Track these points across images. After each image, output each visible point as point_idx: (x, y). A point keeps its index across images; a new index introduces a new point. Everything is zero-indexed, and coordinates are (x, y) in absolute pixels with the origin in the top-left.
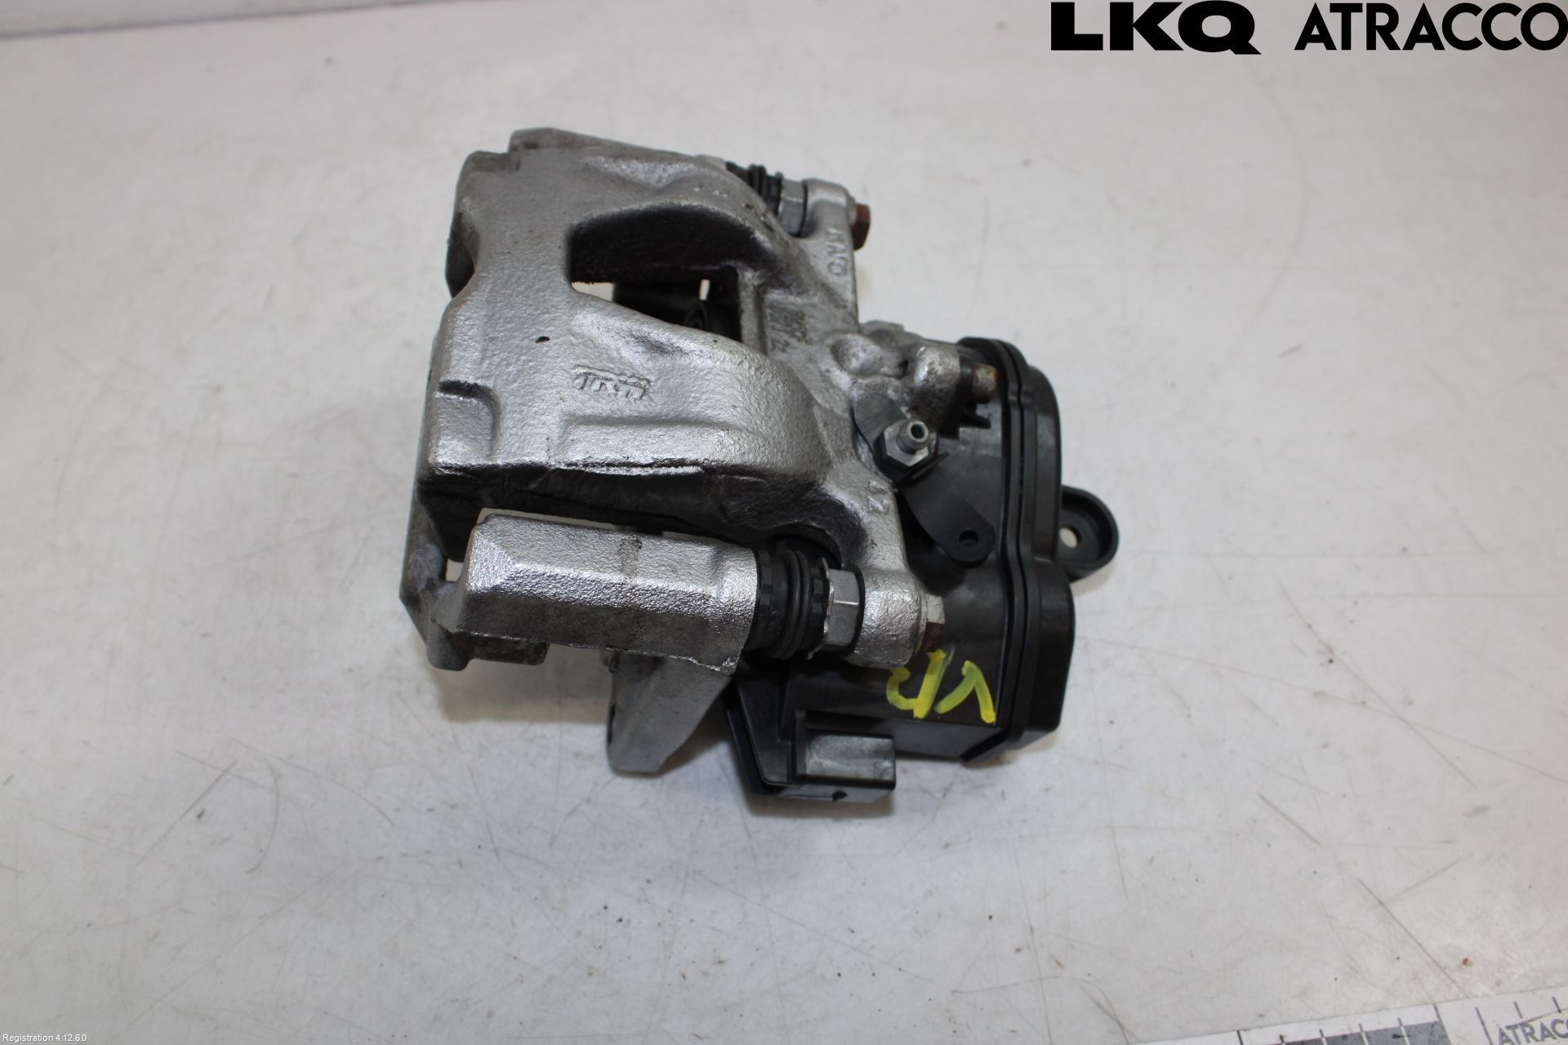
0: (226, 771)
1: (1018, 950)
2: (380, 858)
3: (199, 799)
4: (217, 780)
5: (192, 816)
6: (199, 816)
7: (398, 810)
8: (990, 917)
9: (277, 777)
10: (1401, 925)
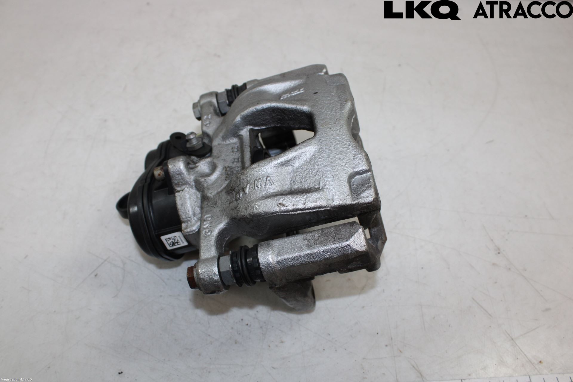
0: (105, 260)
1: (386, 346)
2: (161, 296)
3: (95, 270)
4: (102, 263)
5: (93, 275)
6: (96, 276)
7: (168, 279)
8: (378, 333)
9: (124, 264)
10: (519, 347)
